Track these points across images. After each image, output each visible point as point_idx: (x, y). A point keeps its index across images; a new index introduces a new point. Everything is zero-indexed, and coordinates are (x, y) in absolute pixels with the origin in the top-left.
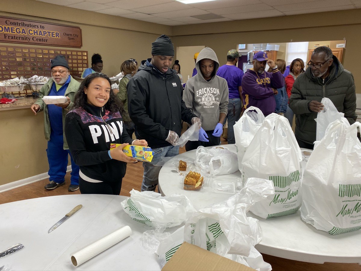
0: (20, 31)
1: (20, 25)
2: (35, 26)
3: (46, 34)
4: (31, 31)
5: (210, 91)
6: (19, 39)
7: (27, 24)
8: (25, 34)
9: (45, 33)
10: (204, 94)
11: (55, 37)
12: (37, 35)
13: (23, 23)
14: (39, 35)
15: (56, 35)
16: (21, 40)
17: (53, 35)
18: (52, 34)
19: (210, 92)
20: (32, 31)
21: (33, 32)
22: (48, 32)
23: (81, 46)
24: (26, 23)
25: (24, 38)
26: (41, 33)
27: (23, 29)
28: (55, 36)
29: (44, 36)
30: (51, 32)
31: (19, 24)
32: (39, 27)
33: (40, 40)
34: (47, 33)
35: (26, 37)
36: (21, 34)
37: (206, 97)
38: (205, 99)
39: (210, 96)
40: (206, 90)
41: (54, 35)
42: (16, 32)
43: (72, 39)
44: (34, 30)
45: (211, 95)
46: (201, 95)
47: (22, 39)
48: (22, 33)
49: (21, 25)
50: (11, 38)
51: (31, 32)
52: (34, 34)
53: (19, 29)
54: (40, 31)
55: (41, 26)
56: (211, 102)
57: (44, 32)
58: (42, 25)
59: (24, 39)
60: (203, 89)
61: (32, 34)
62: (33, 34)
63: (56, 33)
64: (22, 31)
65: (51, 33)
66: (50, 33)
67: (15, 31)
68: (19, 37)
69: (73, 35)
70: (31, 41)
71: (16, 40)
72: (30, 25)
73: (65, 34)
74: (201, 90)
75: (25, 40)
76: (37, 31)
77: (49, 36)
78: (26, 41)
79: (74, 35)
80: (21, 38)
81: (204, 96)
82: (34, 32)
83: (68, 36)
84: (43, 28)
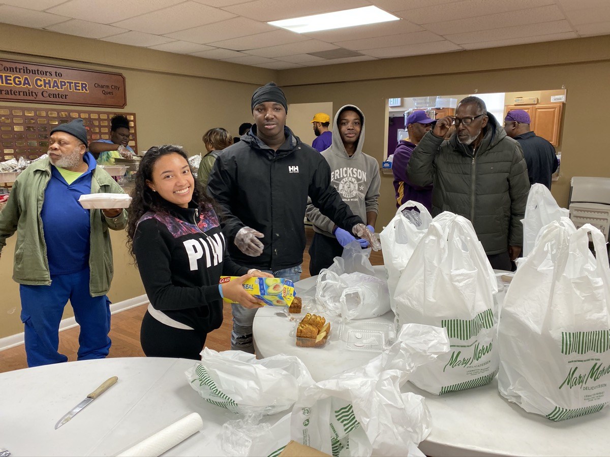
0: (20, 82)
1: (20, 72)
2: (46, 72)
3: (65, 85)
4: (39, 81)
5: (353, 173)
6: (19, 95)
7: (32, 70)
8: (30, 86)
9: (63, 84)
10: (343, 177)
11: (81, 91)
12: (50, 87)
13: (27, 68)
14: (53, 88)
15: (82, 87)
16: (22, 97)
17: (77, 88)
18: (76, 86)
19: (351, 175)
20: (41, 81)
21: (42, 83)
22: (68, 82)
23: (125, 104)
24: (31, 67)
25: (28, 93)
26: (57, 84)
27: (26, 79)
28: (80, 88)
29: (62, 88)
30: (74, 82)
31: (20, 69)
32: (54, 74)
33: (54, 96)
34: (67, 84)
35: (30, 91)
36: (22, 85)
37: (346, 182)
38: (343, 187)
39: (352, 183)
40: (346, 172)
41: (79, 86)
42: (13, 84)
43: (109, 93)
44: (44, 80)
45: (353, 180)
46: (337, 180)
47: (24, 95)
48: (24, 85)
49: (22, 71)
50: (6, 94)
51: (39, 83)
52: (45, 87)
53: (19, 78)
54: (55, 82)
55: (56, 73)
56: (353, 192)
57: (61, 82)
58: (59, 71)
59: (27, 95)
60: (341, 169)
61: (41, 85)
62: (43, 86)
63: (82, 84)
64: (25, 81)
65: (74, 84)
66: (72, 84)
67: (12, 82)
68: (19, 92)
69: (110, 87)
70: (40, 97)
71: (13, 97)
72: (38, 70)
73: (96, 85)
74: (338, 171)
75: (29, 95)
76: (49, 80)
77: (70, 89)
78: (31, 98)
79: (113, 87)
80: (21, 94)
81: (342, 182)
82: (45, 84)
83: (103, 89)
84: (60, 75)
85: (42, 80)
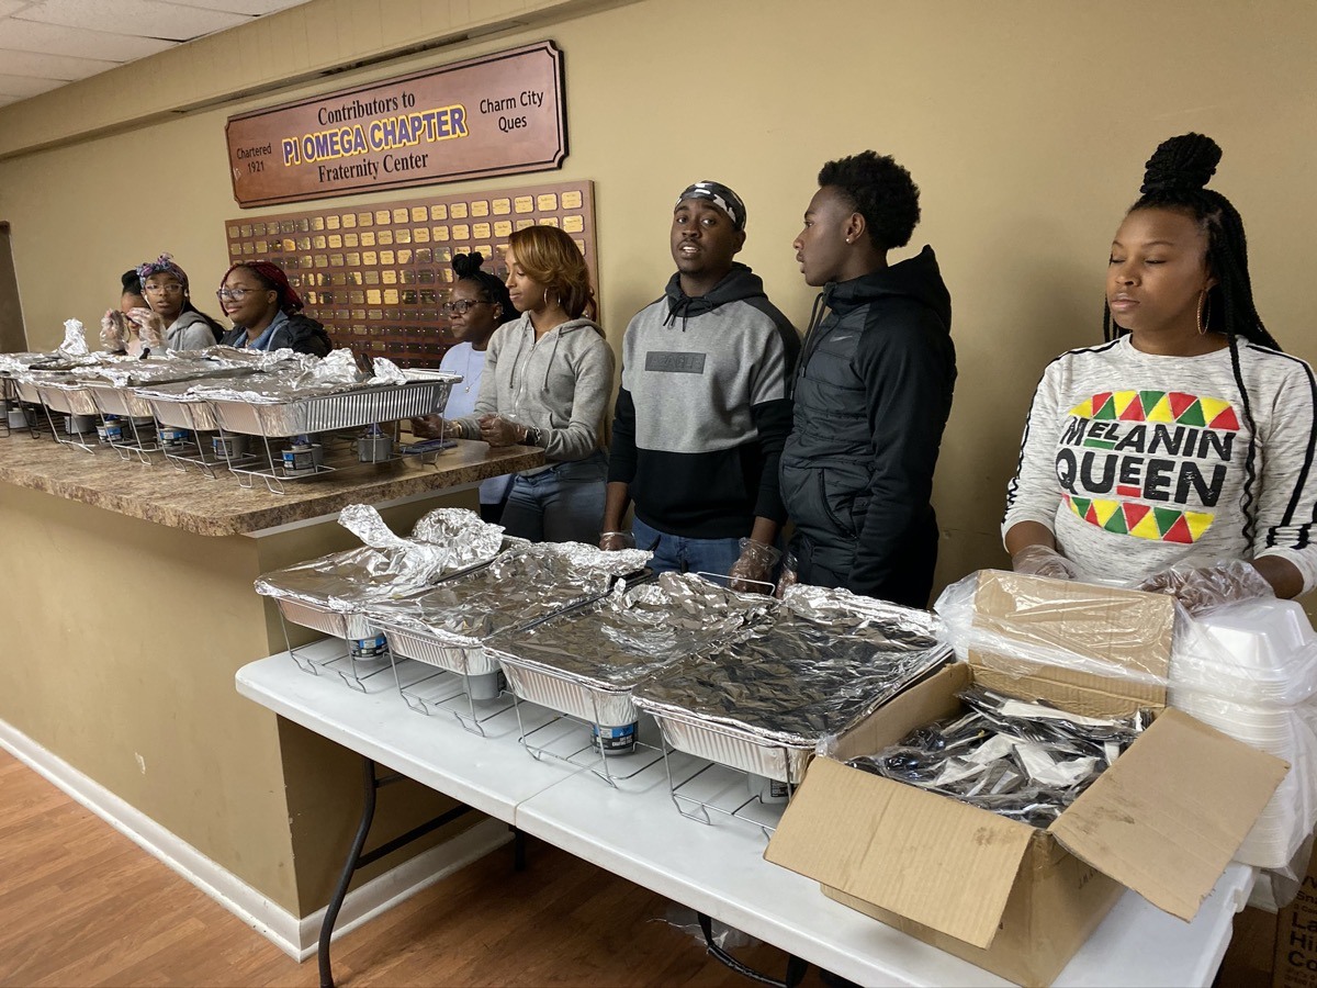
0: (350, 142)
1: (349, 118)
2: (387, 102)
3: (420, 128)
4: (377, 132)
6: (352, 176)
7: (366, 106)
8: (364, 147)
9: (416, 124)
11: (451, 136)
12: (395, 142)
13: (357, 102)
15: (454, 121)
16: (356, 180)
17: (444, 128)
18: (442, 123)
20: (380, 129)
21: (382, 134)
22: (425, 117)
23: (561, 151)
25: (364, 169)
26: (407, 131)
27: (357, 132)
28: (449, 126)
29: (415, 140)
30: (435, 112)
31: (348, 110)
32: (400, 101)
33: (405, 163)
34: (424, 123)
35: (368, 162)
36: (352, 152)
41: (448, 122)
42: (342, 151)
43: (516, 122)
44: (384, 125)
47: (359, 175)
48: (357, 149)
49: (352, 113)
50: (336, 177)
51: (377, 136)
52: (387, 142)
54: (403, 124)
55: (404, 96)
57: (414, 119)
59: (363, 175)
61: (381, 141)
62: (384, 143)
63: (453, 114)
64: (356, 140)
65: (435, 120)
66: (433, 121)
67: (338, 147)
68: (351, 169)
69: (519, 102)
70: (383, 176)
71: (346, 183)
72: (374, 103)
73: (485, 107)
75: (366, 174)
76: (393, 123)
77: (430, 137)
78: (368, 180)
79: (525, 100)
80: (354, 172)
82: (387, 133)
83: (501, 113)
84: (411, 102)
85: (381, 125)
